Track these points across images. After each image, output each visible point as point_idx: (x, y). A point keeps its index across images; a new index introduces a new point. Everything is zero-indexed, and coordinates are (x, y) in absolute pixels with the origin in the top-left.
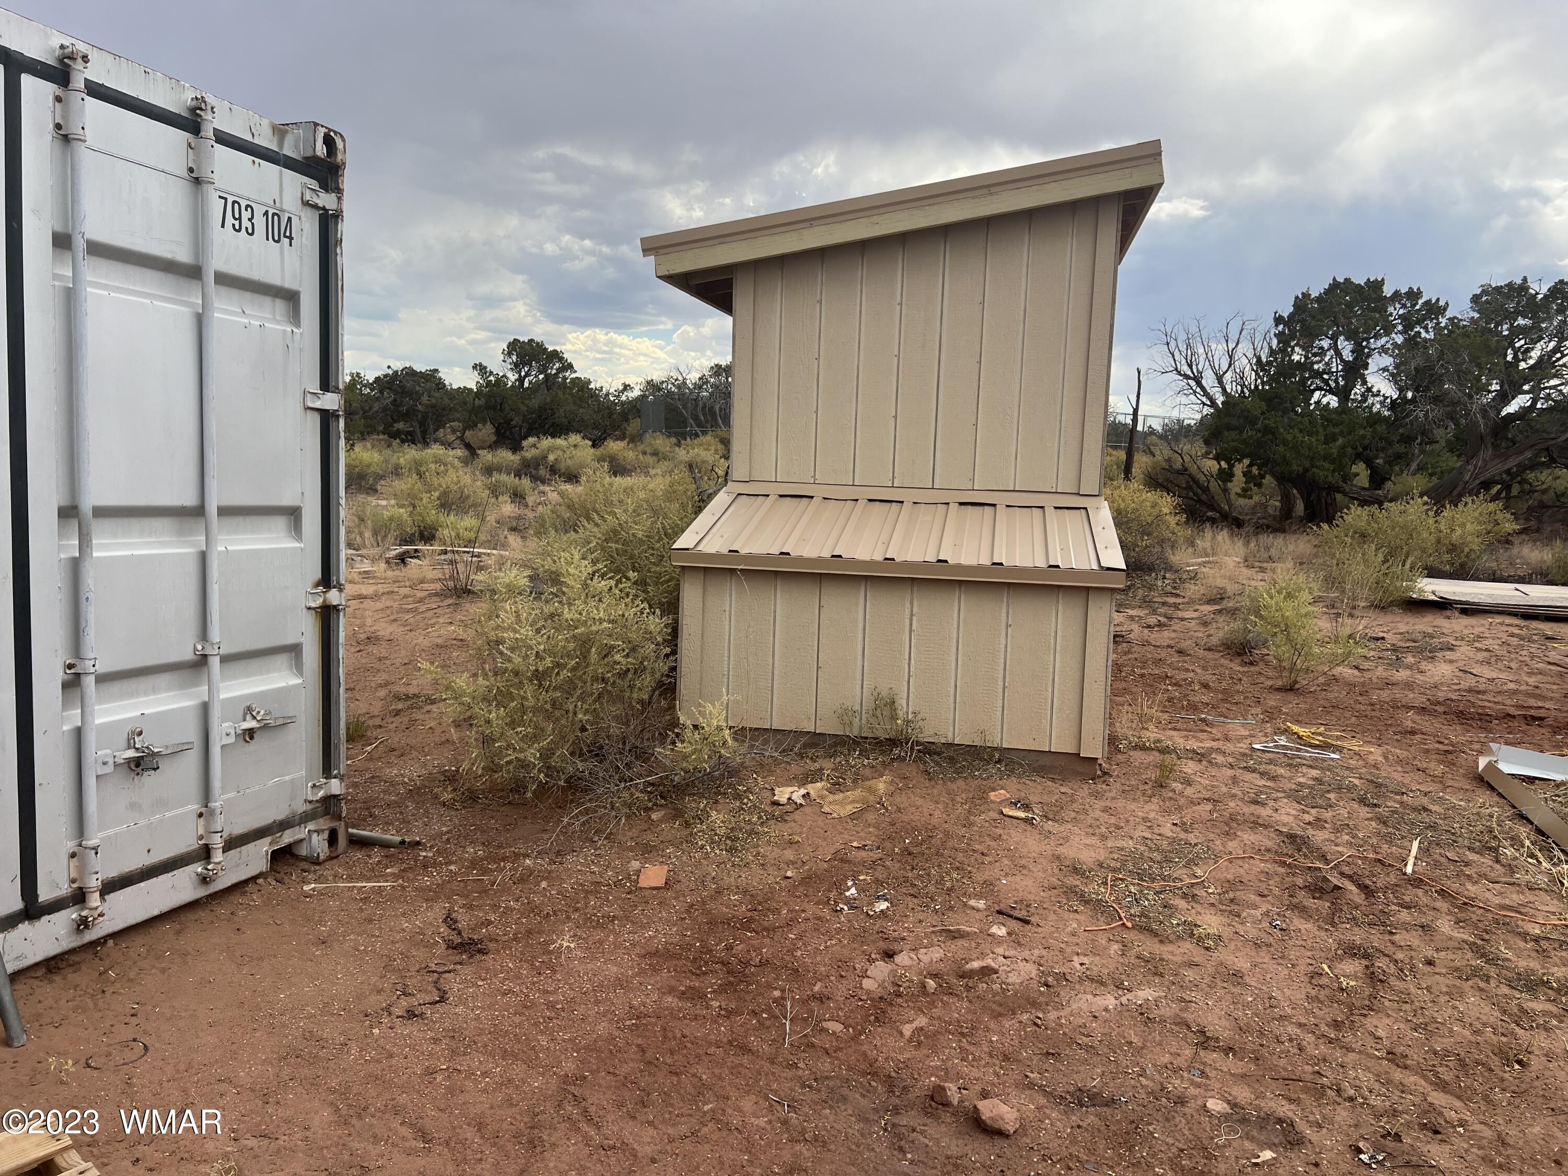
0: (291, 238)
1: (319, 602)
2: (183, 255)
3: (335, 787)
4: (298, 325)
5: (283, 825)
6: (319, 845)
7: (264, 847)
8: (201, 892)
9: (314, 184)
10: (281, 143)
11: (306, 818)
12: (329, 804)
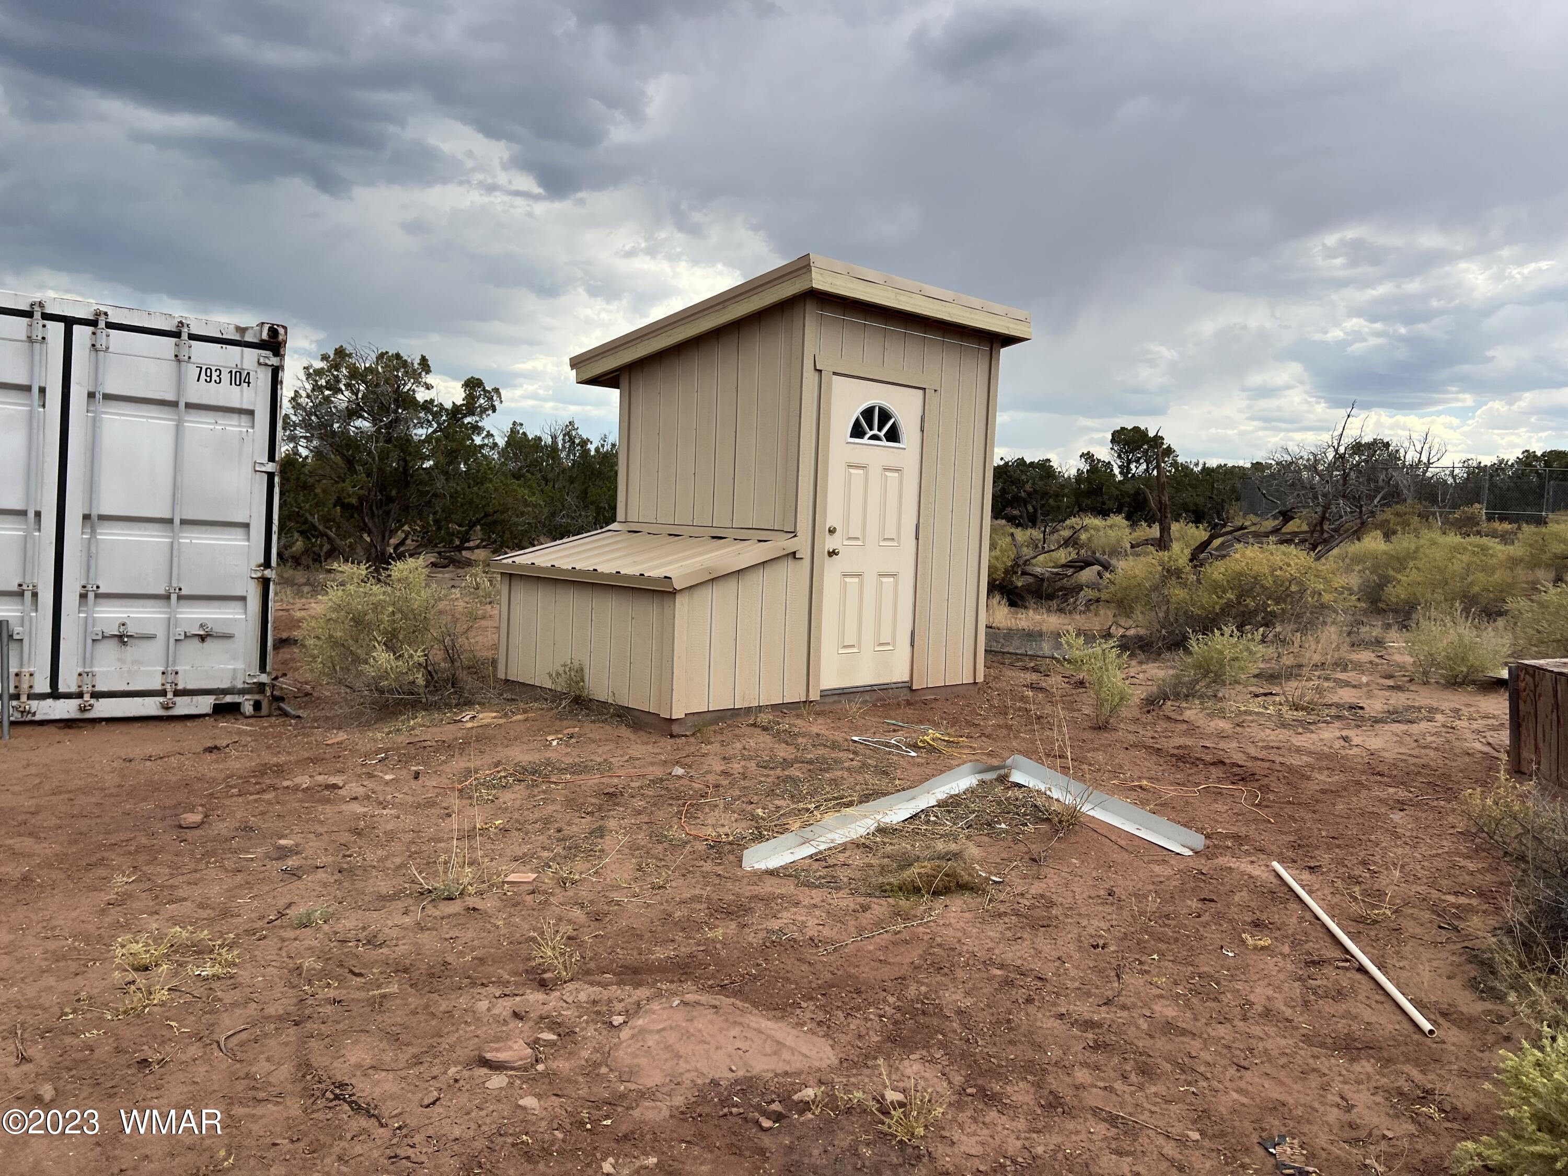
0: (249, 383)
1: (259, 575)
2: (170, 397)
3: (264, 678)
4: (253, 427)
5: (225, 692)
6: (248, 708)
7: (210, 700)
8: (162, 713)
9: (268, 353)
10: (243, 336)
11: (242, 692)
12: (261, 687)
